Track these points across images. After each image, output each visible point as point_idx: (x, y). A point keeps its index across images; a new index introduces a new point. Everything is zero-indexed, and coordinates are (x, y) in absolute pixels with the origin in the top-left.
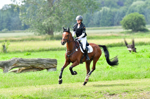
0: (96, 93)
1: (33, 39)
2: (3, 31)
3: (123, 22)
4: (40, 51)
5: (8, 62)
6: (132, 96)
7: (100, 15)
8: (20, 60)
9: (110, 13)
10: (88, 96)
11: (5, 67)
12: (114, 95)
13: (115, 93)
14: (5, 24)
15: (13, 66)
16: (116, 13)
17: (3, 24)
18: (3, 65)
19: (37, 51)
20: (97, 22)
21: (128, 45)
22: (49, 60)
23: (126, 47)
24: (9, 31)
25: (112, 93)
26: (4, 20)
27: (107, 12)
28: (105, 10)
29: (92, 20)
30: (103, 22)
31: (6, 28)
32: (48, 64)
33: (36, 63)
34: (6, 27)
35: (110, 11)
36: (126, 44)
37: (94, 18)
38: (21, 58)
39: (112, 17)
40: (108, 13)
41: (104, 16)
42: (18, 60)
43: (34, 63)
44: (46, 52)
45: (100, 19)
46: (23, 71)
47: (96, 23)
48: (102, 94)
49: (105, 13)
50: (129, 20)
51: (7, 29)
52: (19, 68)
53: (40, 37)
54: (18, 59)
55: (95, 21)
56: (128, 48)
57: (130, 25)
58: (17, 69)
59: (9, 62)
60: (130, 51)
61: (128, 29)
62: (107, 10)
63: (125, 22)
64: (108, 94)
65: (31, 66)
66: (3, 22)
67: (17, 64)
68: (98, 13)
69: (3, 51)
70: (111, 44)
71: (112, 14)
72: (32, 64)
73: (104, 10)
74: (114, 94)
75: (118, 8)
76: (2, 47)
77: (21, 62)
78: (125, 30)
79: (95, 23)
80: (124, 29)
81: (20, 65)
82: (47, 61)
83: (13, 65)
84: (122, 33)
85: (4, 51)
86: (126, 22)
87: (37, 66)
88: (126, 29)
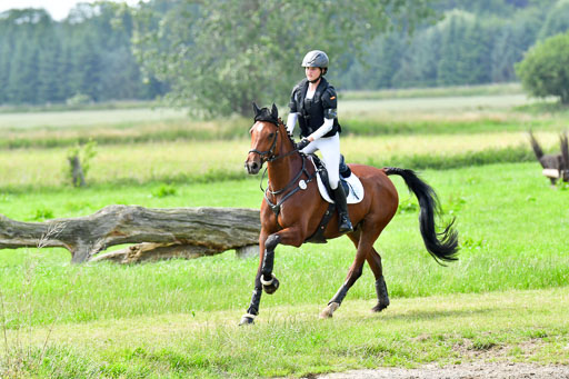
0: (424, 340)
1: (183, 136)
2: (70, 102)
3: (527, 68)
4: (210, 179)
5: (91, 223)
6: (561, 350)
7: (437, 40)
8: (134, 214)
9: (477, 35)
10: (392, 353)
11: (80, 242)
12: (490, 347)
13: (496, 342)
14: (78, 77)
15: (109, 239)
16: (499, 32)
17: (71, 75)
18: (72, 233)
19: (200, 181)
20: (428, 69)
21: (545, 157)
22: (243, 213)
23: (537, 165)
24: (92, 104)
25: (485, 342)
26: (75, 61)
27: (463, 30)
28: (458, 22)
29: (409, 60)
30: (450, 70)
31: (83, 93)
32: (243, 229)
33: (195, 225)
34: (84, 89)
35: (477, 28)
36: (539, 153)
37: (413, 52)
38: (139, 208)
39: (486, 49)
40: (467, 34)
41: (452, 46)
42: (126, 216)
43: (188, 225)
44: (234, 183)
45: (438, 57)
46: (145, 255)
47: (424, 72)
48: (445, 344)
49: (456, 33)
50: (548, 59)
51: (86, 97)
52: (132, 245)
53: (211, 126)
54: (127, 211)
55: (419, 63)
56: (545, 166)
57: (552, 78)
58: (124, 249)
59: (95, 223)
60: (553, 180)
61: (543, 96)
62: (463, 20)
63: (532, 69)
64: (469, 343)
65: (178, 238)
66: (69, 67)
67: (122, 231)
68: (430, 32)
69: (71, 179)
70: (481, 154)
71: (486, 38)
72: (182, 229)
73: (453, 23)
74: (492, 345)
75: (507, 15)
76: (68, 165)
77: (137, 220)
78: (533, 101)
79: (419, 73)
80: (529, 97)
81: (135, 232)
82: (238, 217)
83: (109, 235)
84: (523, 109)
85: (75, 181)
86: (538, 68)
87: (199, 239)
88: (537, 94)
